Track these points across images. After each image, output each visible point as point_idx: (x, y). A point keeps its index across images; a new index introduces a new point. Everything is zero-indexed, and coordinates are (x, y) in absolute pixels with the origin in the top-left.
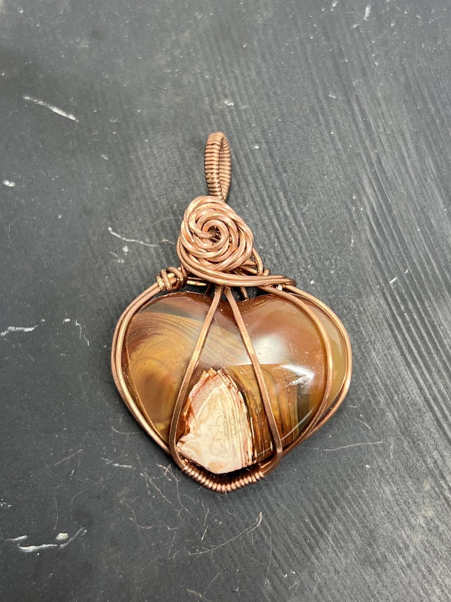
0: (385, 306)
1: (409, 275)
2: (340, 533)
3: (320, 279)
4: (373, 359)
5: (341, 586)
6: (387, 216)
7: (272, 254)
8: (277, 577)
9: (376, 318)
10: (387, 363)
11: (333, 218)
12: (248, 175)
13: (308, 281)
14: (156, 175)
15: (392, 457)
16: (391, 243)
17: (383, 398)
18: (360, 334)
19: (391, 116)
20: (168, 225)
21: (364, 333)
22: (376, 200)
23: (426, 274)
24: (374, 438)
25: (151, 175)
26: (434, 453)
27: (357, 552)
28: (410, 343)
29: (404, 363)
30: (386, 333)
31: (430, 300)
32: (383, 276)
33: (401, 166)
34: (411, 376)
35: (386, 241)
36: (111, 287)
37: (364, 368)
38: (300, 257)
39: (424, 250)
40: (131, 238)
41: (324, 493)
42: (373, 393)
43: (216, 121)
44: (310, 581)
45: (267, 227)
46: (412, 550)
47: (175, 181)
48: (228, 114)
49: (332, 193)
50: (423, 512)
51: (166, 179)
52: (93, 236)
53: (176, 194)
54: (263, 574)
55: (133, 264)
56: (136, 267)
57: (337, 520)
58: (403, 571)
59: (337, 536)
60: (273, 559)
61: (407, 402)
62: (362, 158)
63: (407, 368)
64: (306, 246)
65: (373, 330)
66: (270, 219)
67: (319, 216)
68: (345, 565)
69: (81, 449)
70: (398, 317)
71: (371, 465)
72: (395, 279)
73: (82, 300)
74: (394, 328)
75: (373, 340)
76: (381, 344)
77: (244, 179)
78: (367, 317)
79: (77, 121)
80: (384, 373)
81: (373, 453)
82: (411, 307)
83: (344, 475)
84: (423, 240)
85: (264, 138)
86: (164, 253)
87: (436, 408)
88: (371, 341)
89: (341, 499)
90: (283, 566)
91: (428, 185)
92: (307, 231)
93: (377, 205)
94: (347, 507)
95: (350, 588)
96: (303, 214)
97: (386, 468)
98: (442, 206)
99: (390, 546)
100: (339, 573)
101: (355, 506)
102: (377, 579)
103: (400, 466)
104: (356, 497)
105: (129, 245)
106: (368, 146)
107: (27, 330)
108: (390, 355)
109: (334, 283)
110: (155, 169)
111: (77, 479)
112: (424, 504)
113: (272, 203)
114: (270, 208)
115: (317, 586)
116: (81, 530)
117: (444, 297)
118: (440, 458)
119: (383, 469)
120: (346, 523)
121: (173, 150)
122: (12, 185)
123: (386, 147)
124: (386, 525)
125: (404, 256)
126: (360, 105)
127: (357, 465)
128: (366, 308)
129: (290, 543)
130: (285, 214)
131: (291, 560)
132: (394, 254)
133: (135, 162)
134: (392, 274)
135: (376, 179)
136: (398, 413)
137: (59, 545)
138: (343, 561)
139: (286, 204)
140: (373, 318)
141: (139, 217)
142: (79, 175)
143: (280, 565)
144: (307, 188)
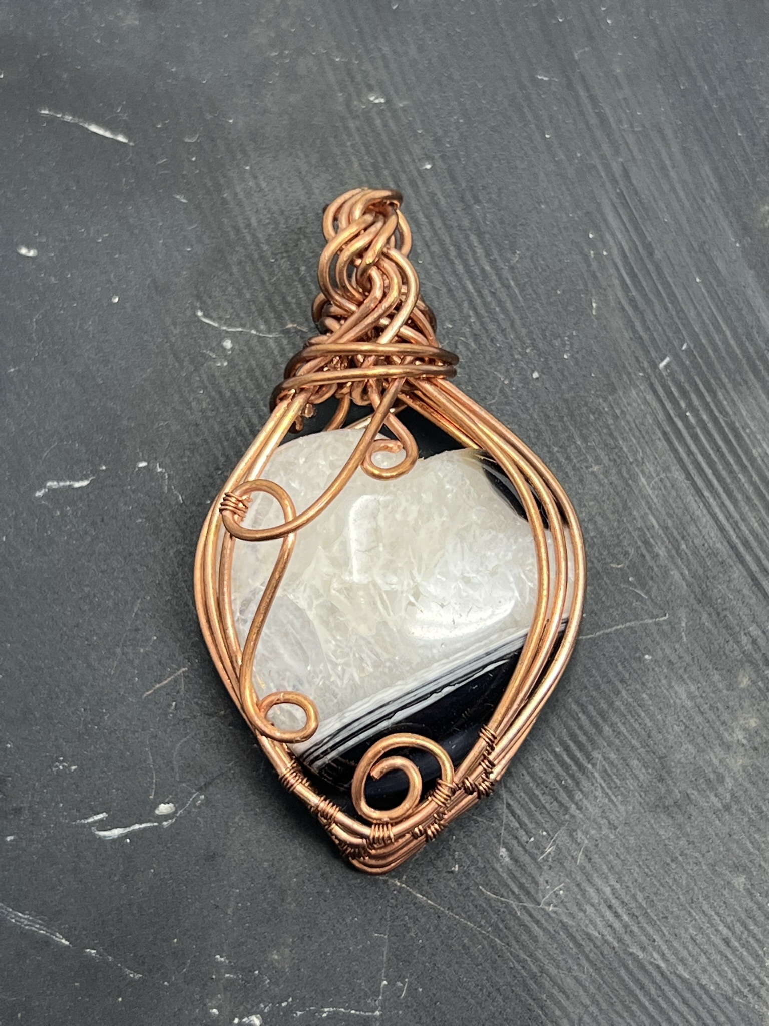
0: (655, 403)
1: (689, 351)
2: (612, 764)
3: (548, 368)
4: (643, 489)
5: (622, 850)
6: (647, 261)
7: (468, 334)
8: (519, 842)
9: (643, 424)
10: (665, 493)
11: (561, 270)
13: (529, 373)
14: (267, 221)
15: (685, 639)
16: (656, 303)
17: (663, 549)
18: (620, 451)
19: (639, 103)
20: (294, 301)
21: (625, 450)
22: (627, 237)
23: (716, 349)
24: (654, 612)
25: (260, 222)
26: (751, 629)
27: (642, 793)
28: (700, 458)
29: (693, 491)
30: (660, 447)
31: (726, 389)
32: (648, 357)
33: (662, 181)
34: (705, 511)
35: (648, 302)
36: (210, 407)
37: (630, 504)
38: (512, 336)
39: (709, 311)
40: (235, 326)
41: (582, 705)
42: (646, 543)
43: (358, 130)
44: (571, 845)
45: (455, 293)
46: (729, 783)
47: (300, 229)
48: (376, 116)
49: (555, 231)
50: (742, 722)
51: (285, 226)
52: (172, 327)
53: (303, 250)
54: (494, 840)
55: (242, 367)
56: (248, 371)
57: (606, 745)
58: (718, 816)
59: (608, 769)
60: (510, 815)
61: (703, 552)
62: (598, 173)
63: (697, 498)
64: (521, 318)
65: (639, 443)
66: (460, 280)
67: (537, 270)
68: (625, 814)
69: (184, 667)
70: (676, 419)
71: (652, 655)
72: (667, 360)
73: (165, 431)
74: (673, 437)
75: (640, 459)
76: (654, 463)
78: (628, 422)
79: (132, 144)
80: (662, 511)
81: (655, 635)
82: (696, 402)
83: (611, 674)
84: (706, 294)
85: (439, 152)
86: (291, 346)
87: (748, 558)
88: (636, 460)
89: (610, 711)
90: (526, 825)
91: (708, 208)
92: (520, 294)
93: (628, 244)
94: (619, 725)
95: (635, 850)
96: (512, 268)
97: (677, 657)
98: (733, 240)
99: (694, 779)
100: (616, 828)
101: (632, 721)
102: (678, 832)
103: (698, 652)
104: (633, 707)
106: (606, 153)
107: (77, 485)
108: (669, 481)
109: (571, 374)
110: (265, 212)
111: (180, 717)
112: (742, 709)
113: (460, 255)
114: (457, 261)
115: (583, 852)
116: (194, 795)
117: (746, 382)
118: (762, 636)
119: (673, 660)
120: (621, 749)
121: (291, 181)
122: (32, 253)
123: (635, 150)
124: (685, 747)
125: (679, 323)
126: (587, 88)
127: (631, 657)
128: (625, 410)
129: (534, 787)
130: (483, 270)
131: (537, 813)
132: (662, 321)
133: (232, 203)
134: (661, 351)
135: (626, 205)
136: (689, 570)
137: (160, 823)
138: (622, 808)
139: (483, 254)
140: (637, 422)
141: (245, 291)
142: (142, 229)
143: (522, 824)
144: (514, 227)
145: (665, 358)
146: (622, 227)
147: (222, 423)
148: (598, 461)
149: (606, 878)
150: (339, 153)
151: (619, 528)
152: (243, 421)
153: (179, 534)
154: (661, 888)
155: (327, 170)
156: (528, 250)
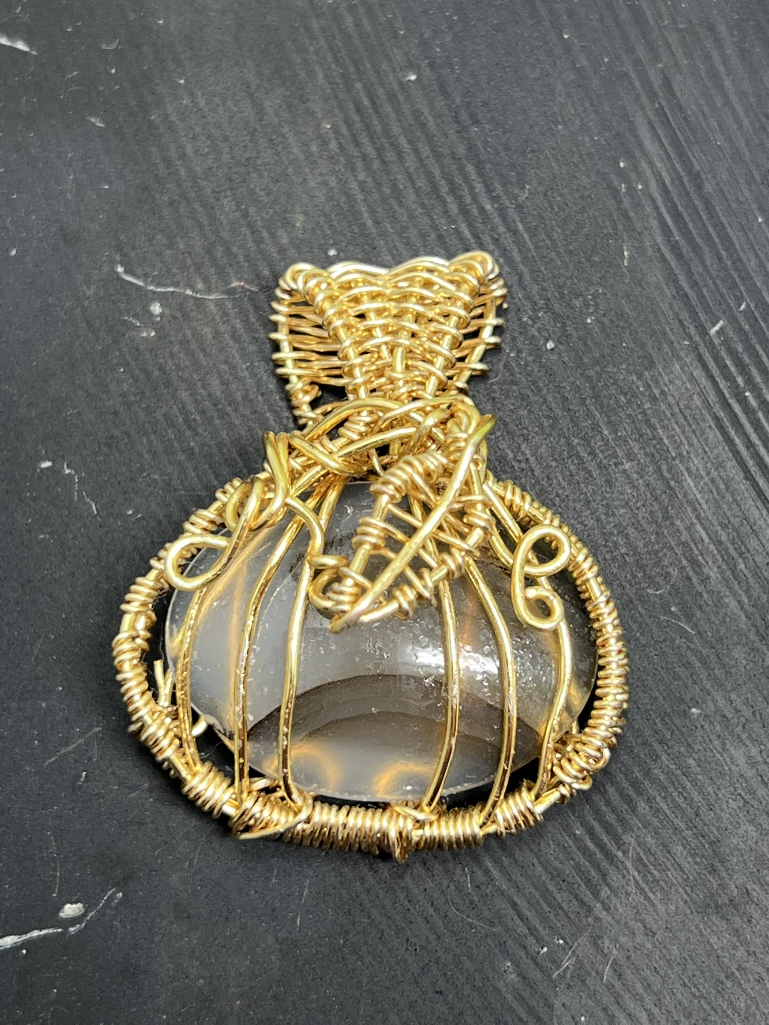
0: (704, 381)
1: (748, 313)
2: (649, 851)
3: (566, 336)
4: (689, 492)
5: (662, 963)
6: (694, 196)
8: (527, 953)
9: (688, 407)
10: (717, 497)
11: (583, 210)
12: (400, 135)
13: (541, 342)
14: (207, 150)
16: (706, 250)
17: (715, 569)
18: (659, 443)
20: (241, 252)
21: (666, 441)
22: (668, 166)
24: (704, 651)
25: (196, 151)
27: (688, 889)
29: (753, 494)
30: (711, 437)
32: (695, 321)
33: (713, 92)
35: (696, 249)
36: (133, 389)
37: (672, 512)
38: (520, 295)
40: (165, 286)
42: (693, 562)
43: (323, 30)
44: (596, 957)
45: (447, 240)
47: (249, 159)
48: (346, 14)
49: (576, 158)
51: (229, 156)
52: (85, 287)
53: (252, 186)
54: (496, 951)
55: (173, 339)
56: (181, 343)
57: (640, 826)
59: (644, 858)
60: (516, 917)
62: (631, 83)
63: (759, 504)
64: (532, 272)
65: (683, 432)
66: (453, 223)
67: (553, 209)
68: (665, 917)
69: (97, 726)
70: (732, 401)
71: (701, 709)
72: (721, 323)
73: (75, 421)
74: (727, 424)
75: (685, 453)
76: (703, 458)
77: (391, 144)
78: (670, 406)
79: (34, 53)
80: (714, 520)
81: (705, 682)
82: (758, 378)
83: (647, 732)
85: (426, 58)
86: (236, 310)
88: (681, 455)
89: (646, 782)
90: (537, 931)
92: (531, 241)
93: (670, 174)
94: (658, 799)
95: (679, 964)
96: (520, 207)
97: (733, 711)
99: (755, 870)
100: (654, 934)
101: (675, 794)
102: (735, 940)
104: (676, 776)
105: (163, 298)
106: (642, 57)
108: (723, 480)
109: (595, 344)
110: (203, 138)
111: (93, 790)
113: (453, 190)
114: (449, 199)
115: (611, 966)
116: (110, 893)
119: (727, 713)
120: (660, 831)
121: (238, 97)
123: (680, 54)
124: (743, 828)
125: (735, 276)
127: (673, 711)
128: (666, 389)
129: (548, 882)
130: (482, 209)
131: (552, 917)
132: (714, 273)
133: (162, 127)
134: (713, 314)
135: (666, 123)
136: (749, 598)
137: (66, 928)
138: (661, 908)
139: (484, 190)
140: (682, 407)
141: (178, 240)
142: (47, 162)
143: (533, 931)
144: (523, 153)
145: (718, 322)
146: (662, 153)
147: (148, 410)
148: (630, 456)
149: (642, 999)
150: (299, 60)
151: (658, 543)
152: (175, 407)
153: (93, 553)
154: (712, 1012)
155: (284, 83)
156: (540, 183)
